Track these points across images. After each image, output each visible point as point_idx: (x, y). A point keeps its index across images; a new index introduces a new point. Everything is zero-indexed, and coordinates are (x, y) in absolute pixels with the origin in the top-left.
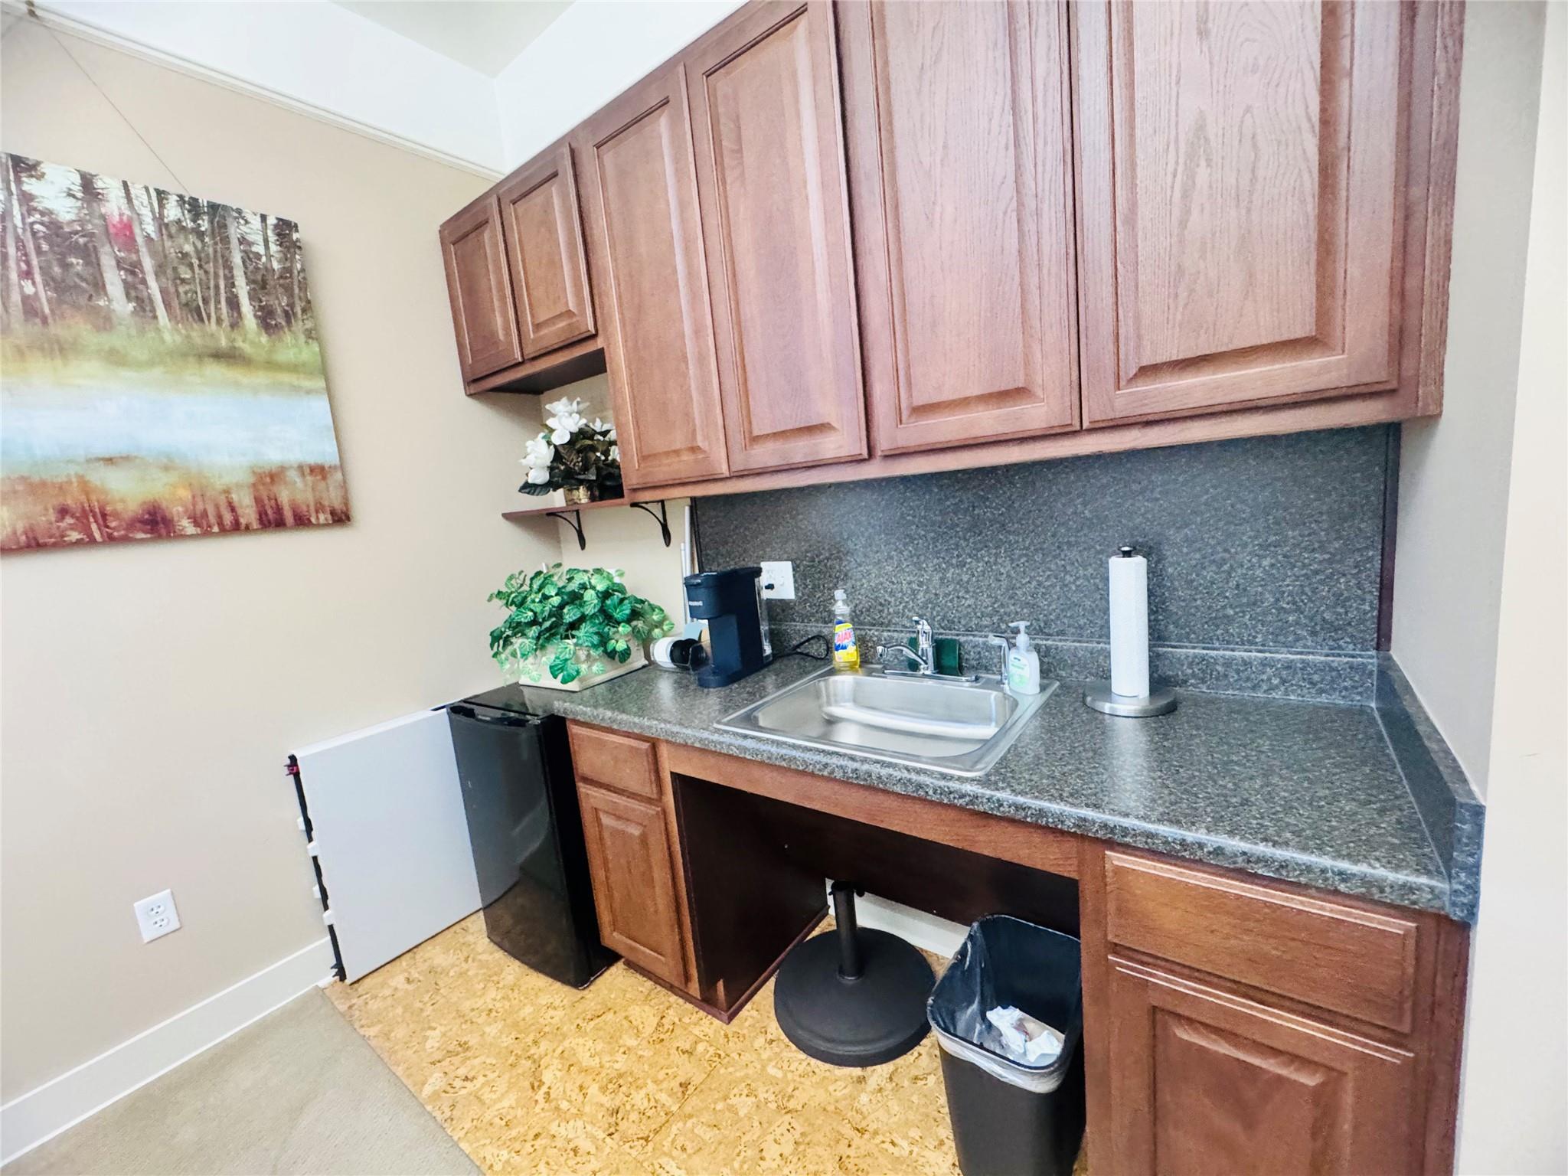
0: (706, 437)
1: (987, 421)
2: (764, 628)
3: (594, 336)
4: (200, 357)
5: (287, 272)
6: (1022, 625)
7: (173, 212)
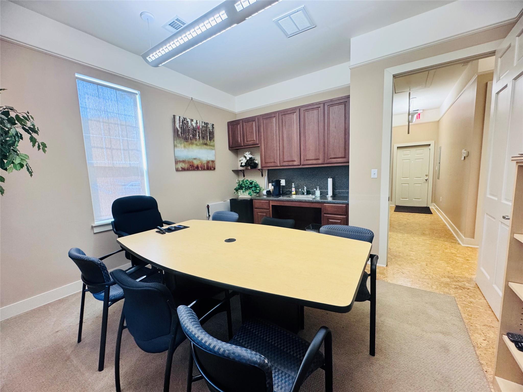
0: (277, 161)
1: (315, 162)
2: (281, 190)
3: (258, 144)
4: (204, 144)
5: (212, 131)
6: (318, 187)
7: (203, 124)
